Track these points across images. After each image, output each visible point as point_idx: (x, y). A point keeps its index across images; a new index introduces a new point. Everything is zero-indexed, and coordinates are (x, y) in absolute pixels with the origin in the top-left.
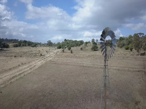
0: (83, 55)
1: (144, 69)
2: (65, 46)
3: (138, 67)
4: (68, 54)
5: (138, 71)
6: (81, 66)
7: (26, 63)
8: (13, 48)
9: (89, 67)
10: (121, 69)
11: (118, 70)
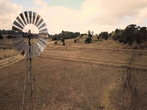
0: (75, 47)
1: (129, 64)
2: (61, 38)
3: (124, 62)
4: (59, 46)
5: (122, 67)
6: (64, 60)
7: (9, 56)
8: (8, 40)
9: (72, 61)
10: (104, 64)
11: (101, 65)
